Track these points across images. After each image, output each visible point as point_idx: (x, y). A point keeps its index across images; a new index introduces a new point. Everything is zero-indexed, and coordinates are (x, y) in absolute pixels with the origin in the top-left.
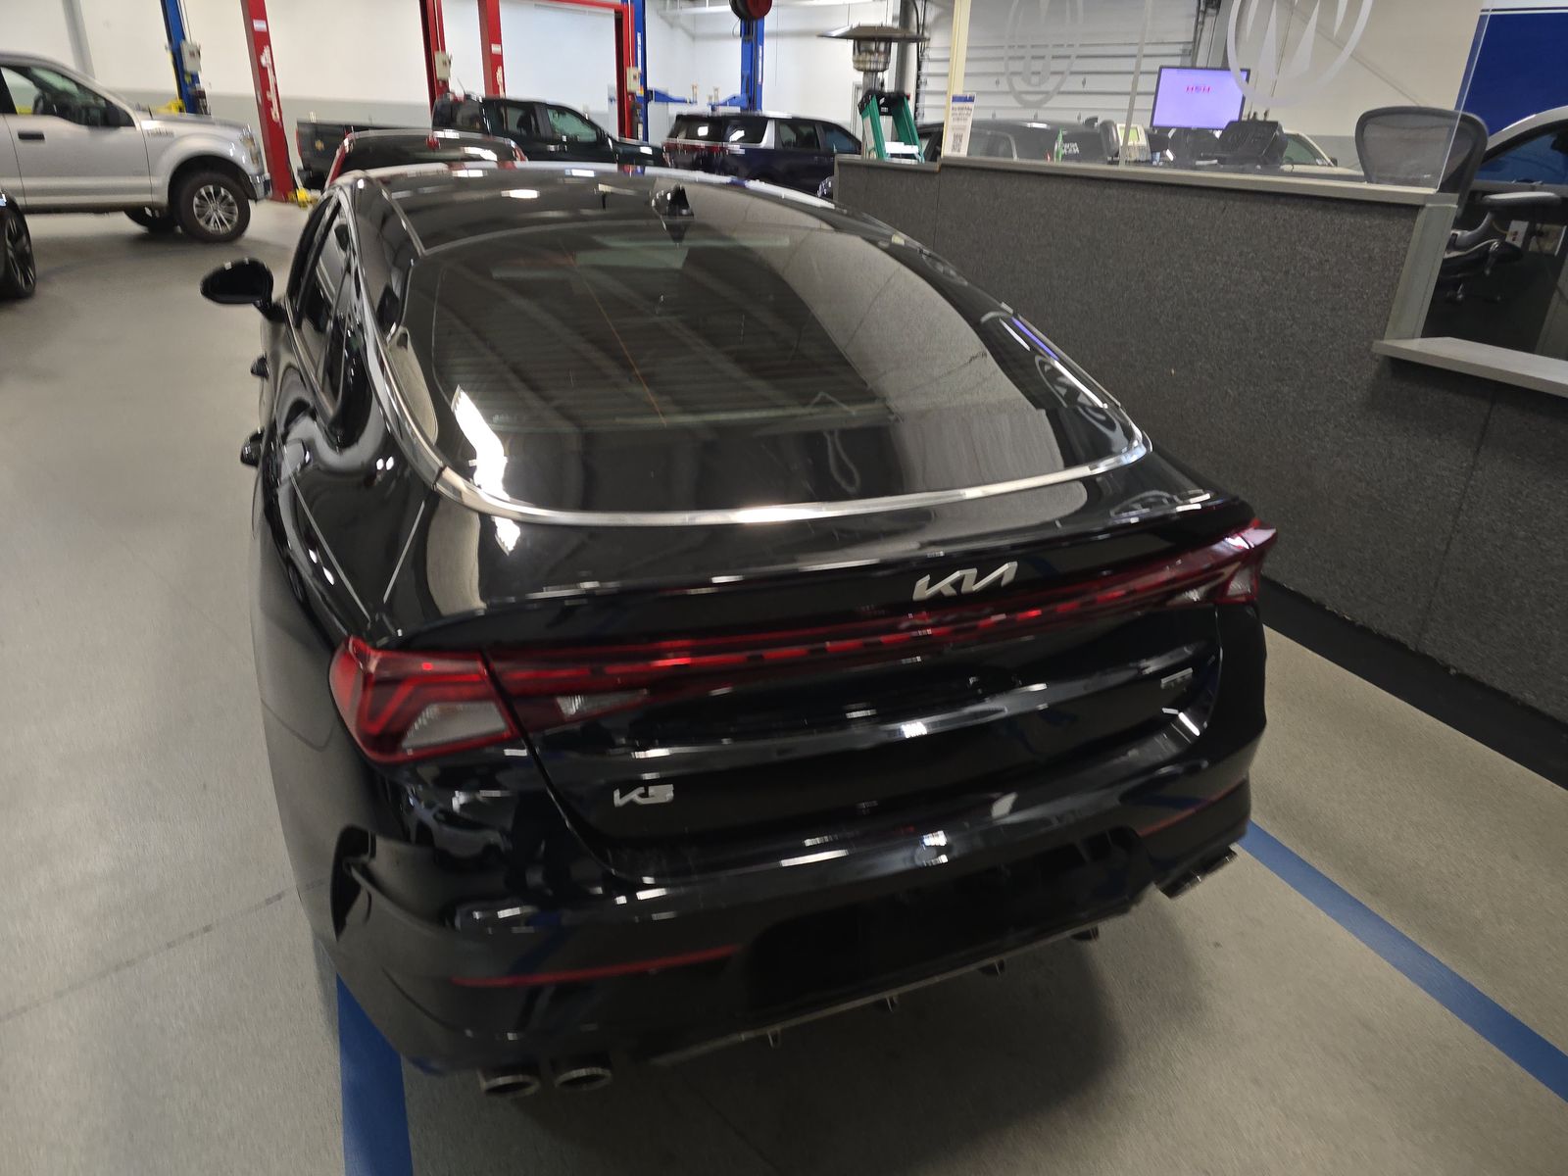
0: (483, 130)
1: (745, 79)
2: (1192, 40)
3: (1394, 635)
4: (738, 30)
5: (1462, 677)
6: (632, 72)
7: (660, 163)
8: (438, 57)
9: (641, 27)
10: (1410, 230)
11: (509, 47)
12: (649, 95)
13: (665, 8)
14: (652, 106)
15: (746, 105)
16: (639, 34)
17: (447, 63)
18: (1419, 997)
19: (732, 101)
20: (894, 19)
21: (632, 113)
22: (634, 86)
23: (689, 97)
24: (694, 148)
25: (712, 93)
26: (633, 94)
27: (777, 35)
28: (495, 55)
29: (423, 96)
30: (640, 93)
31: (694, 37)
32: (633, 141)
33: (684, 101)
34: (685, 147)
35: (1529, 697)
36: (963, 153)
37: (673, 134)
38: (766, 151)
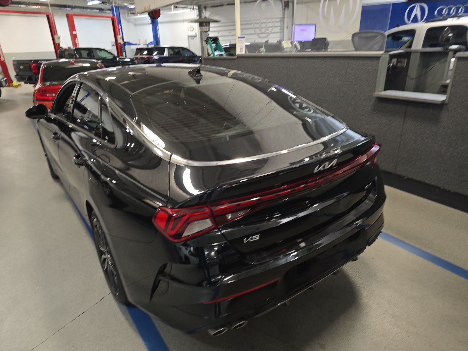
0: (76, 58)
1: (154, 37)
2: (282, 16)
3: (389, 170)
4: (150, 22)
5: (408, 179)
6: (119, 37)
7: (134, 63)
8: (56, 37)
9: (120, 23)
10: (378, 63)
11: (78, 32)
12: (125, 43)
13: (125, 17)
14: (127, 47)
15: (155, 44)
16: (120, 25)
17: (59, 38)
18: (426, 262)
19: (151, 43)
20: (197, 16)
21: (121, 49)
22: (120, 41)
23: (138, 43)
24: (143, 58)
25: (145, 42)
26: (120, 43)
27: (162, 23)
28: (74, 34)
29: (53, 49)
30: (122, 43)
31: (136, 25)
32: (123, 57)
33: (136, 44)
34: (141, 58)
35: (427, 181)
36: (243, 53)
37: (136, 54)
38: (165, 57)
